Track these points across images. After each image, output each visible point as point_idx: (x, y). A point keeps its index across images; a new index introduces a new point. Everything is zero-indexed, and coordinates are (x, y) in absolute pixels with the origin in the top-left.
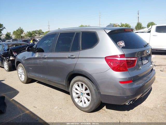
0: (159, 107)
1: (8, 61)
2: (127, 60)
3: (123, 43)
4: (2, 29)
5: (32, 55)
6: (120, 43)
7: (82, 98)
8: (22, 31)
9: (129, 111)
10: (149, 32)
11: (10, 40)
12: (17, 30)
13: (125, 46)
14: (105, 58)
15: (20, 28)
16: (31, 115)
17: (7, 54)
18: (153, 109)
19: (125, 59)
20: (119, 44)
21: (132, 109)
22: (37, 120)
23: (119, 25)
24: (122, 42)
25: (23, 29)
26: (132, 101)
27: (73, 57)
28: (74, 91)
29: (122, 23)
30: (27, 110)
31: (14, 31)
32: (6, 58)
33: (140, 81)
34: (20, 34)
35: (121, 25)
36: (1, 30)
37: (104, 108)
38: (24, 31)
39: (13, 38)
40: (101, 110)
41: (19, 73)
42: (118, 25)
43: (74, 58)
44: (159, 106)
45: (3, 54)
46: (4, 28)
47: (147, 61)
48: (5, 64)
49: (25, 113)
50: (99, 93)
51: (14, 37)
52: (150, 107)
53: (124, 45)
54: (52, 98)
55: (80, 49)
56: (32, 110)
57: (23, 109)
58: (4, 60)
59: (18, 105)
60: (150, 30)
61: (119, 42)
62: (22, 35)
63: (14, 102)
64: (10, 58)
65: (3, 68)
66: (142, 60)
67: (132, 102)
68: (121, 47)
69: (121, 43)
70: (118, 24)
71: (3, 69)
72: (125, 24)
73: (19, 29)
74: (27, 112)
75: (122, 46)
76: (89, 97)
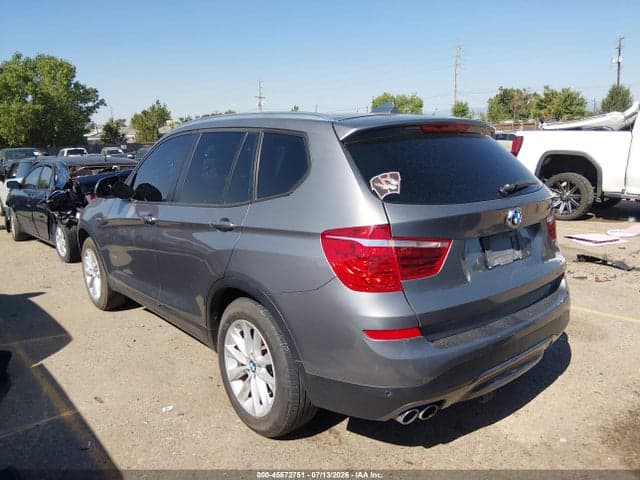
0: (563, 444)
1: (69, 225)
2: (397, 249)
3: (394, 182)
4: (94, 107)
5: (120, 211)
6: (383, 180)
7: (253, 381)
8: (162, 116)
9: (428, 450)
10: (629, 128)
11: (119, 146)
12: (144, 113)
13: (398, 192)
14: (323, 235)
15: (158, 103)
16: (75, 426)
17: (65, 202)
18: (536, 449)
19: (392, 244)
20: (379, 185)
21: (443, 443)
22: (83, 447)
23: (539, 93)
24: (391, 176)
25: (168, 109)
26: (420, 408)
27: (226, 223)
28: (229, 352)
29: (550, 88)
30: (70, 405)
31: (136, 116)
32: (61, 215)
33: (469, 334)
34: (154, 127)
35: (546, 95)
36: (91, 110)
37: (338, 425)
38: (171, 115)
39: (130, 141)
40: (327, 432)
41: (87, 269)
42: (535, 94)
43: (231, 229)
44: (563, 440)
45: (50, 198)
46: (102, 102)
47: (518, 254)
48: (57, 237)
49: (56, 417)
50: (300, 368)
51: (131, 136)
52: (523, 441)
53: (396, 190)
54: (170, 372)
55: (251, 198)
56: (85, 408)
57: (58, 403)
58: (56, 223)
59: (46, 388)
60: (631, 120)
61: (379, 176)
62: (161, 130)
63: (38, 375)
64: (75, 215)
65: (54, 247)
66: (483, 251)
67: (421, 414)
68: (382, 198)
69: (387, 181)
70: (533, 92)
71: (53, 249)
72: (559, 91)
73: (153, 108)
74: (66, 414)
75: (389, 193)
76: (272, 381)
